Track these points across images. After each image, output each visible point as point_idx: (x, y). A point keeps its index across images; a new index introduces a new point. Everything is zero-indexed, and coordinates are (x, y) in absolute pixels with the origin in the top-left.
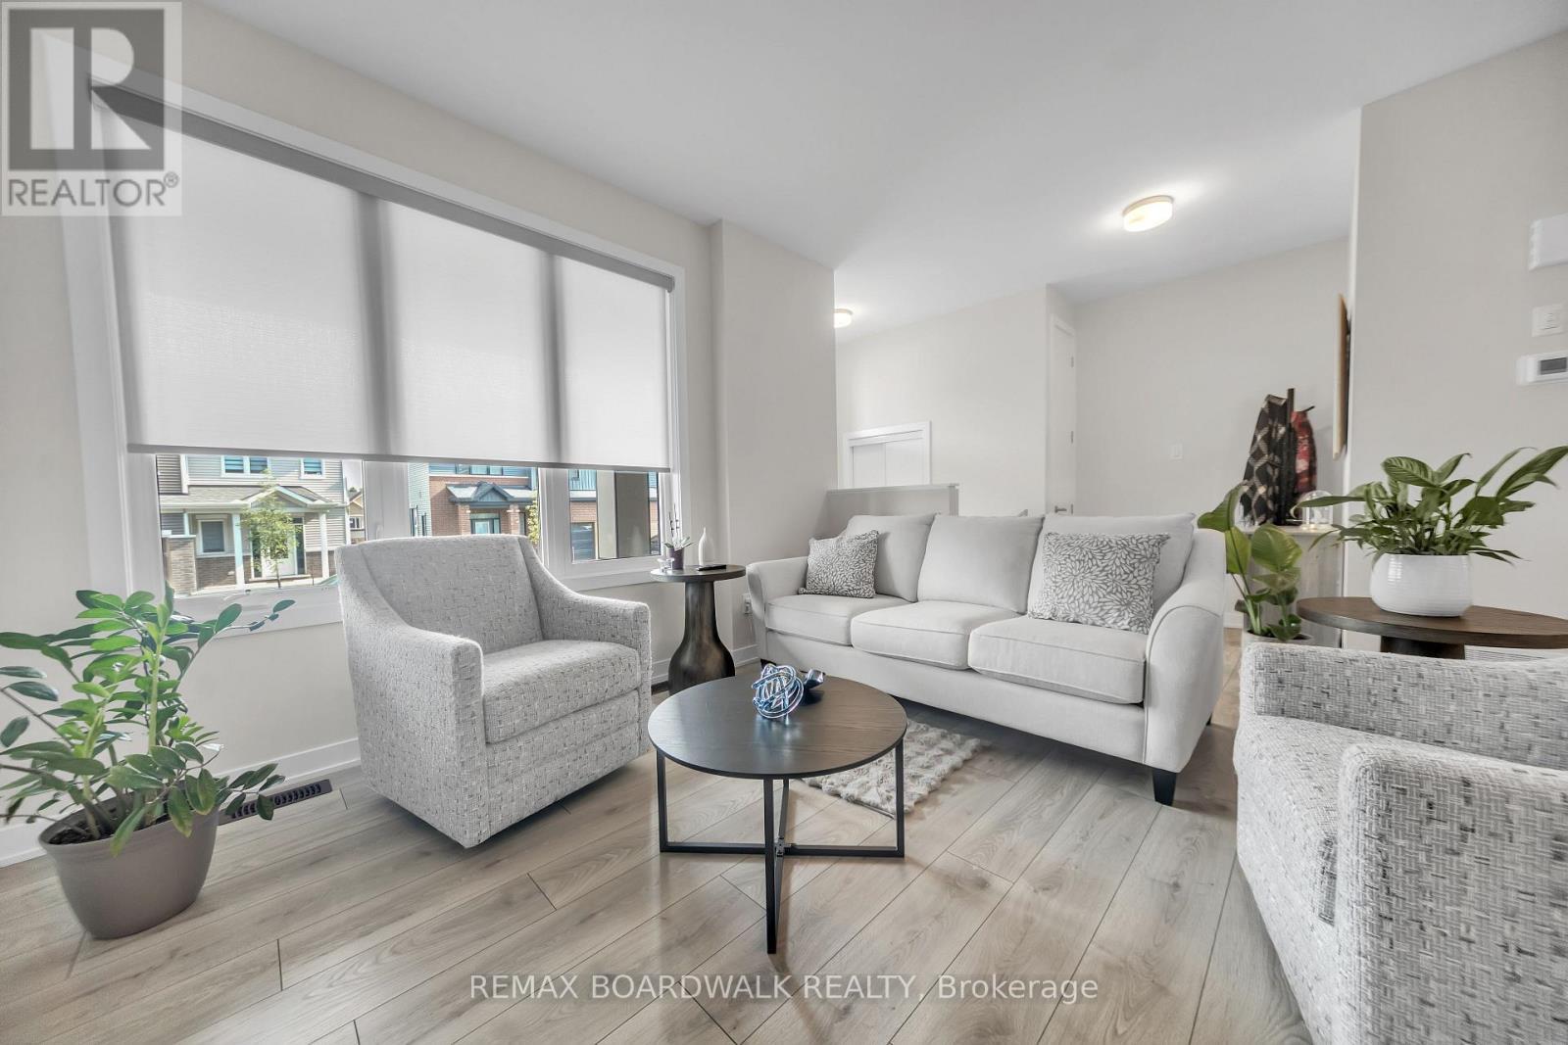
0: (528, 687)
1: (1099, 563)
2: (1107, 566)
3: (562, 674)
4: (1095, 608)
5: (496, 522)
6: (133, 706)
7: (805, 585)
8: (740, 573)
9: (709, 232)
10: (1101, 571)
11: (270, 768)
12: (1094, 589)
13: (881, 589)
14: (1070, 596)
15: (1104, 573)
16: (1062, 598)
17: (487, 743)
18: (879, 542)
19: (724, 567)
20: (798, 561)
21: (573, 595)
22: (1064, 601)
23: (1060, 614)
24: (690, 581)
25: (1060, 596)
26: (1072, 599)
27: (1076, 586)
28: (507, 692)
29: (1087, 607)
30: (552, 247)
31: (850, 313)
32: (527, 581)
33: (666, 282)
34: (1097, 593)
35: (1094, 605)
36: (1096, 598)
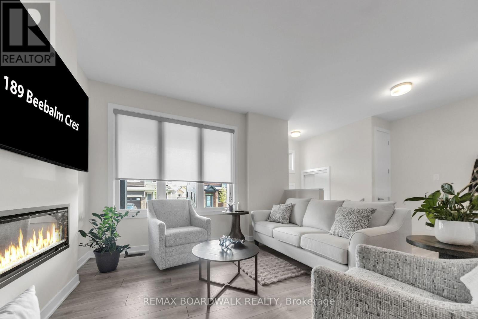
0: (176, 235)
1: (349, 217)
2: (351, 218)
3: (185, 233)
4: (346, 232)
5: (212, 196)
6: (108, 229)
7: (268, 219)
8: (247, 213)
9: (245, 115)
10: (349, 220)
11: (128, 245)
12: (346, 226)
13: (291, 222)
14: (339, 228)
15: (350, 221)
16: (337, 228)
17: (166, 247)
18: (292, 207)
19: (243, 211)
20: (268, 211)
21: (198, 216)
22: (337, 229)
23: (336, 233)
24: (233, 214)
25: (336, 227)
26: (339, 229)
27: (341, 224)
28: (170, 236)
29: (343, 232)
30: (201, 127)
31: (300, 132)
32: (188, 211)
33: (232, 131)
34: (347, 227)
35: (345, 231)
36: (346, 229)
